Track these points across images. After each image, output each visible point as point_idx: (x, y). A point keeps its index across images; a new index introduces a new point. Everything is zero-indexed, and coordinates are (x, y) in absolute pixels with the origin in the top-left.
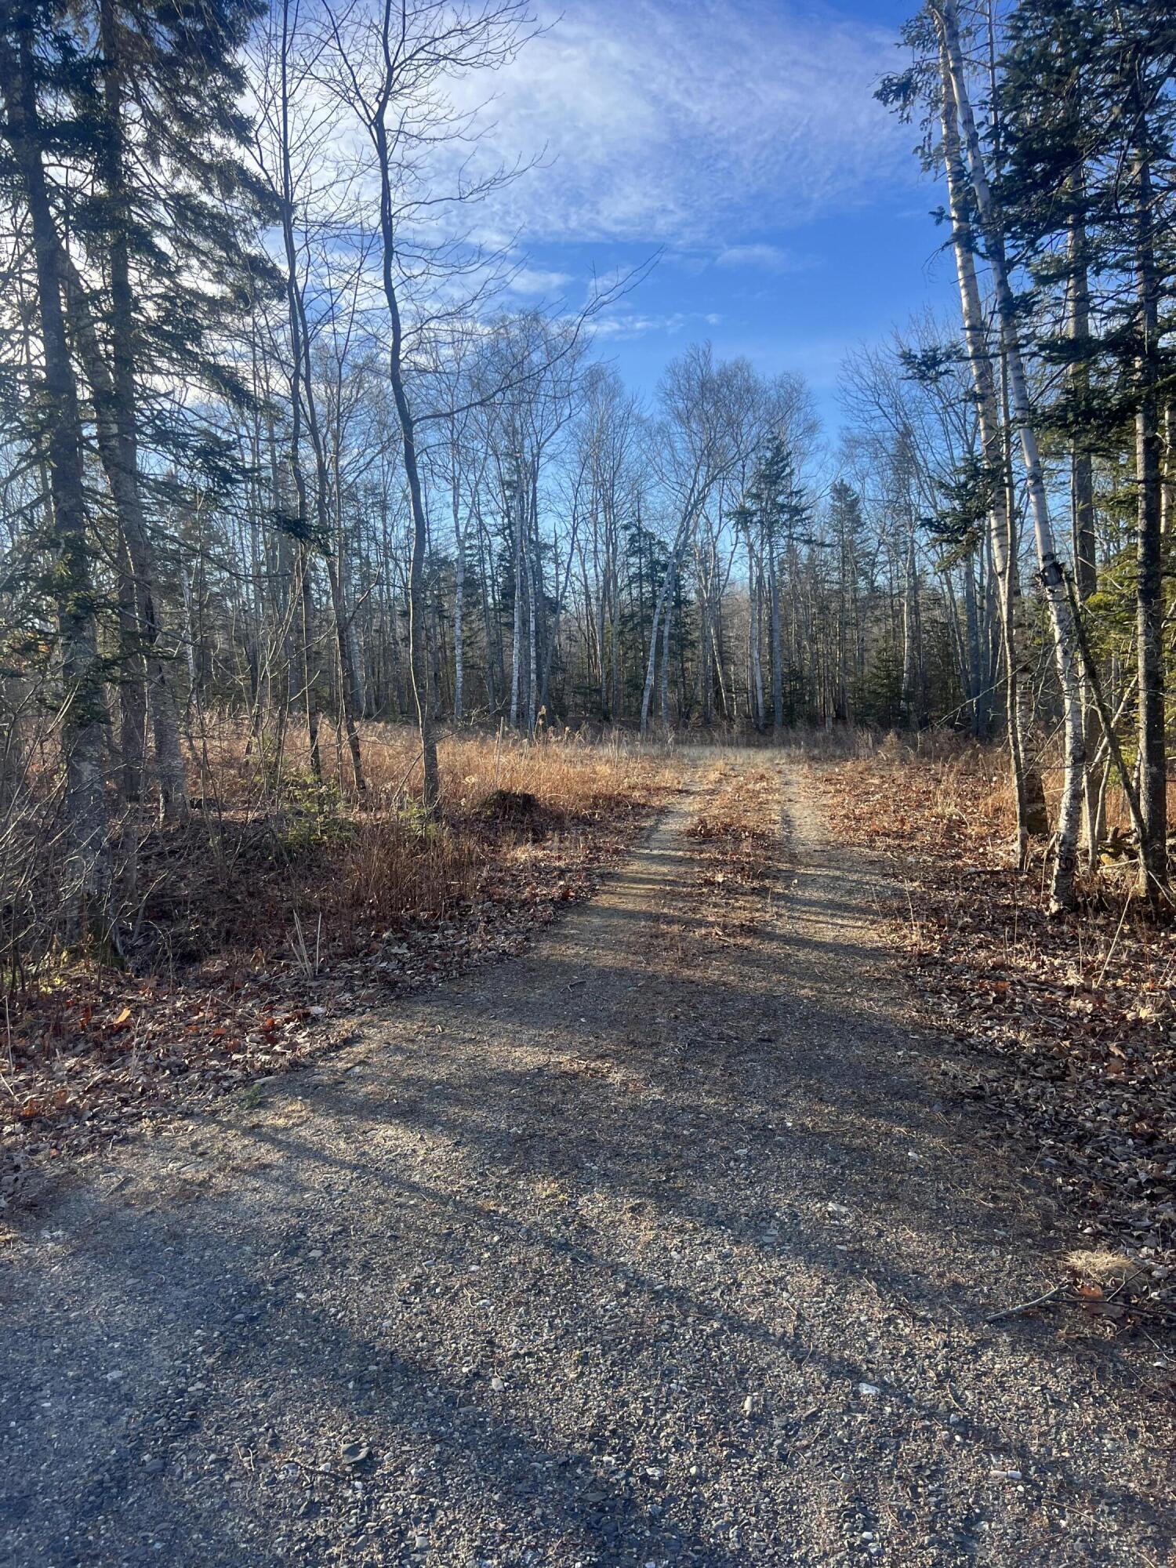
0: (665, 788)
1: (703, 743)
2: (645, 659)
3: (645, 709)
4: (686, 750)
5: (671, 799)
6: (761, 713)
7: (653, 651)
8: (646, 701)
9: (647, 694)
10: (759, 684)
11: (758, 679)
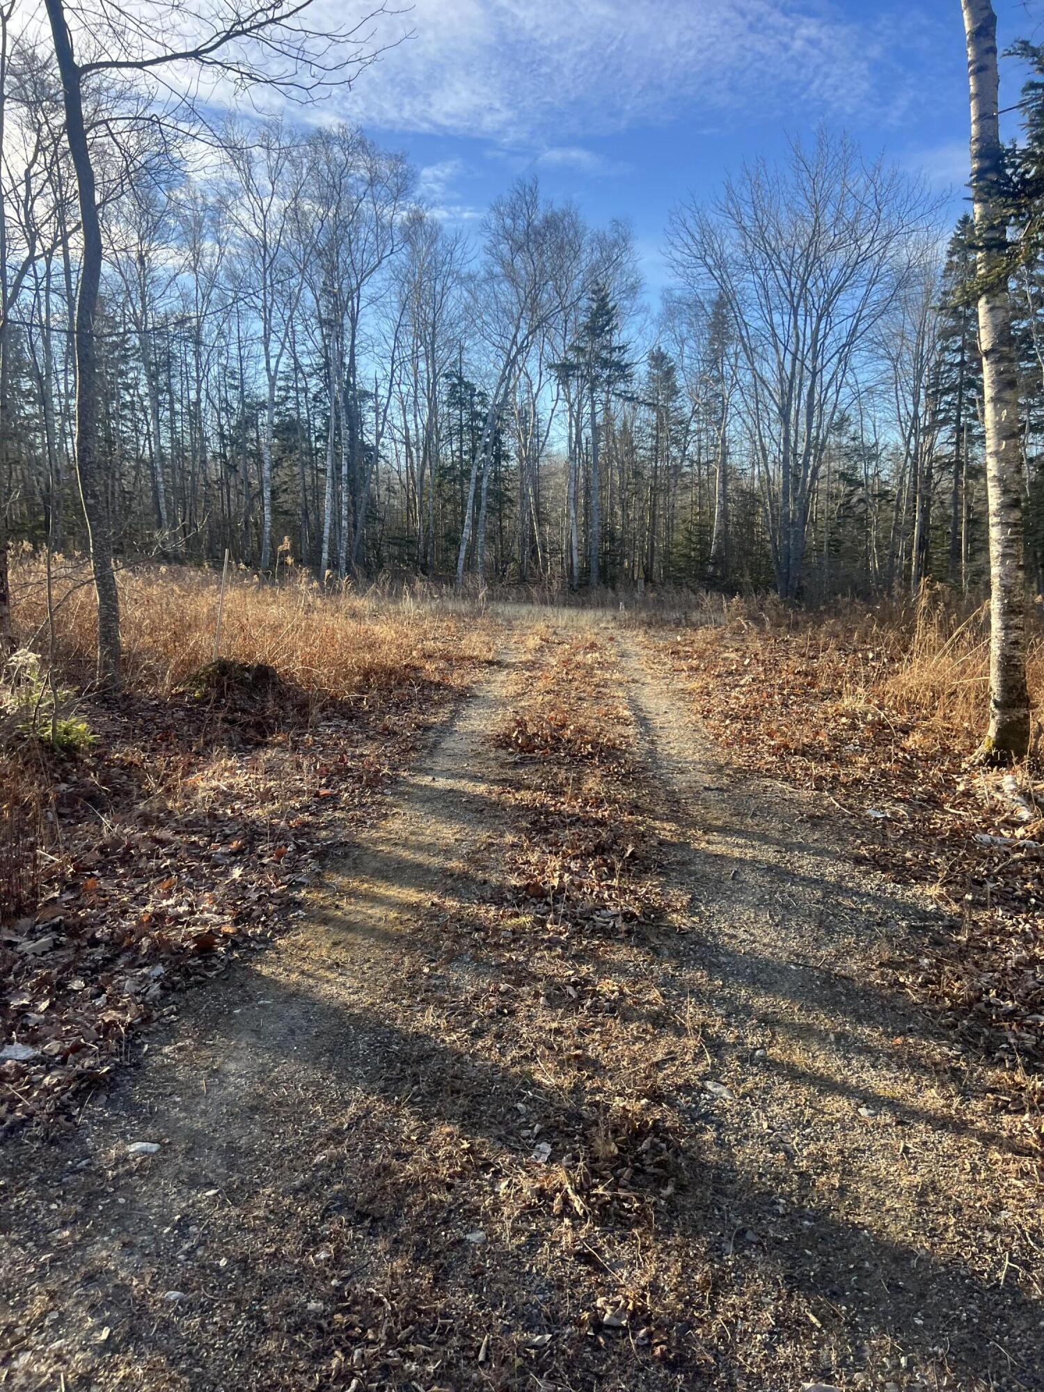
0: (470, 658)
1: (518, 601)
2: (463, 514)
3: (461, 564)
4: (500, 608)
5: (479, 675)
6: (576, 572)
7: (470, 503)
8: (462, 555)
9: (464, 548)
10: (575, 544)
11: (574, 539)
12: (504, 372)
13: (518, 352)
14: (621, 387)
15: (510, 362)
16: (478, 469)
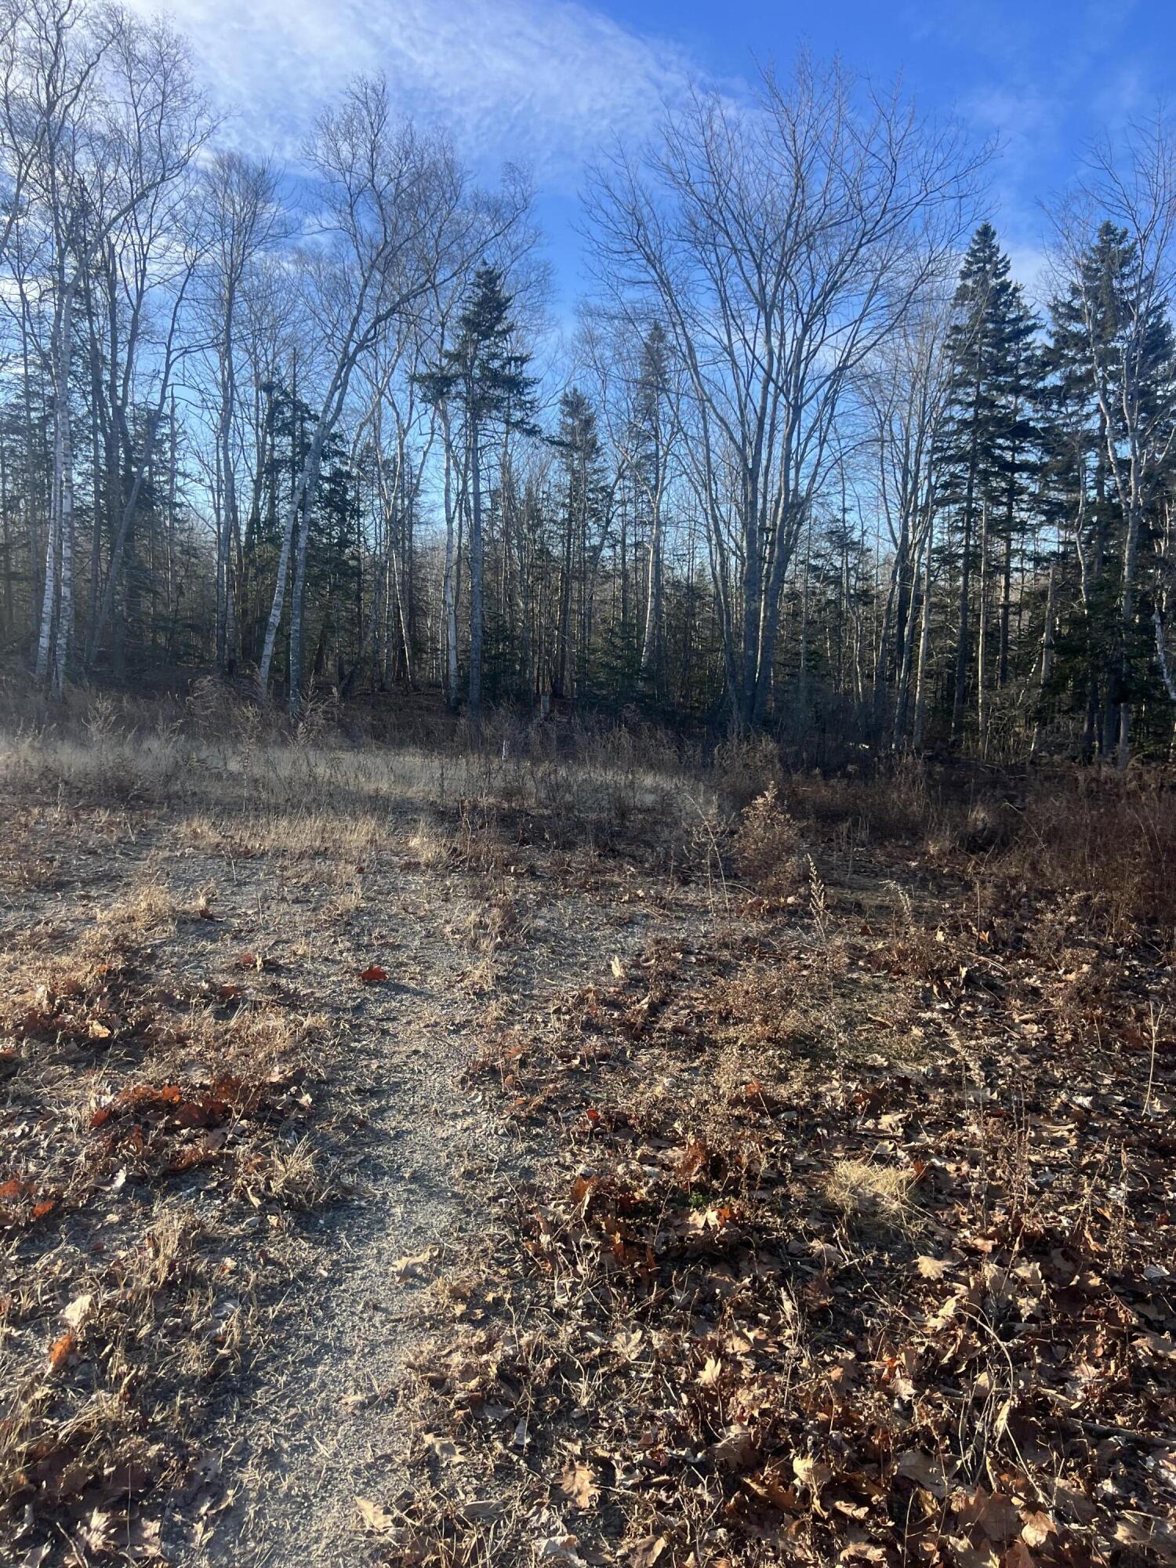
3: (265, 663)
6: (453, 682)
7: (282, 570)
8: (268, 650)
9: (270, 638)
10: (452, 642)
11: (451, 634)
12: (338, 377)
13: (360, 347)
14: (517, 415)
15: (348, 362)
16: (296, 519)
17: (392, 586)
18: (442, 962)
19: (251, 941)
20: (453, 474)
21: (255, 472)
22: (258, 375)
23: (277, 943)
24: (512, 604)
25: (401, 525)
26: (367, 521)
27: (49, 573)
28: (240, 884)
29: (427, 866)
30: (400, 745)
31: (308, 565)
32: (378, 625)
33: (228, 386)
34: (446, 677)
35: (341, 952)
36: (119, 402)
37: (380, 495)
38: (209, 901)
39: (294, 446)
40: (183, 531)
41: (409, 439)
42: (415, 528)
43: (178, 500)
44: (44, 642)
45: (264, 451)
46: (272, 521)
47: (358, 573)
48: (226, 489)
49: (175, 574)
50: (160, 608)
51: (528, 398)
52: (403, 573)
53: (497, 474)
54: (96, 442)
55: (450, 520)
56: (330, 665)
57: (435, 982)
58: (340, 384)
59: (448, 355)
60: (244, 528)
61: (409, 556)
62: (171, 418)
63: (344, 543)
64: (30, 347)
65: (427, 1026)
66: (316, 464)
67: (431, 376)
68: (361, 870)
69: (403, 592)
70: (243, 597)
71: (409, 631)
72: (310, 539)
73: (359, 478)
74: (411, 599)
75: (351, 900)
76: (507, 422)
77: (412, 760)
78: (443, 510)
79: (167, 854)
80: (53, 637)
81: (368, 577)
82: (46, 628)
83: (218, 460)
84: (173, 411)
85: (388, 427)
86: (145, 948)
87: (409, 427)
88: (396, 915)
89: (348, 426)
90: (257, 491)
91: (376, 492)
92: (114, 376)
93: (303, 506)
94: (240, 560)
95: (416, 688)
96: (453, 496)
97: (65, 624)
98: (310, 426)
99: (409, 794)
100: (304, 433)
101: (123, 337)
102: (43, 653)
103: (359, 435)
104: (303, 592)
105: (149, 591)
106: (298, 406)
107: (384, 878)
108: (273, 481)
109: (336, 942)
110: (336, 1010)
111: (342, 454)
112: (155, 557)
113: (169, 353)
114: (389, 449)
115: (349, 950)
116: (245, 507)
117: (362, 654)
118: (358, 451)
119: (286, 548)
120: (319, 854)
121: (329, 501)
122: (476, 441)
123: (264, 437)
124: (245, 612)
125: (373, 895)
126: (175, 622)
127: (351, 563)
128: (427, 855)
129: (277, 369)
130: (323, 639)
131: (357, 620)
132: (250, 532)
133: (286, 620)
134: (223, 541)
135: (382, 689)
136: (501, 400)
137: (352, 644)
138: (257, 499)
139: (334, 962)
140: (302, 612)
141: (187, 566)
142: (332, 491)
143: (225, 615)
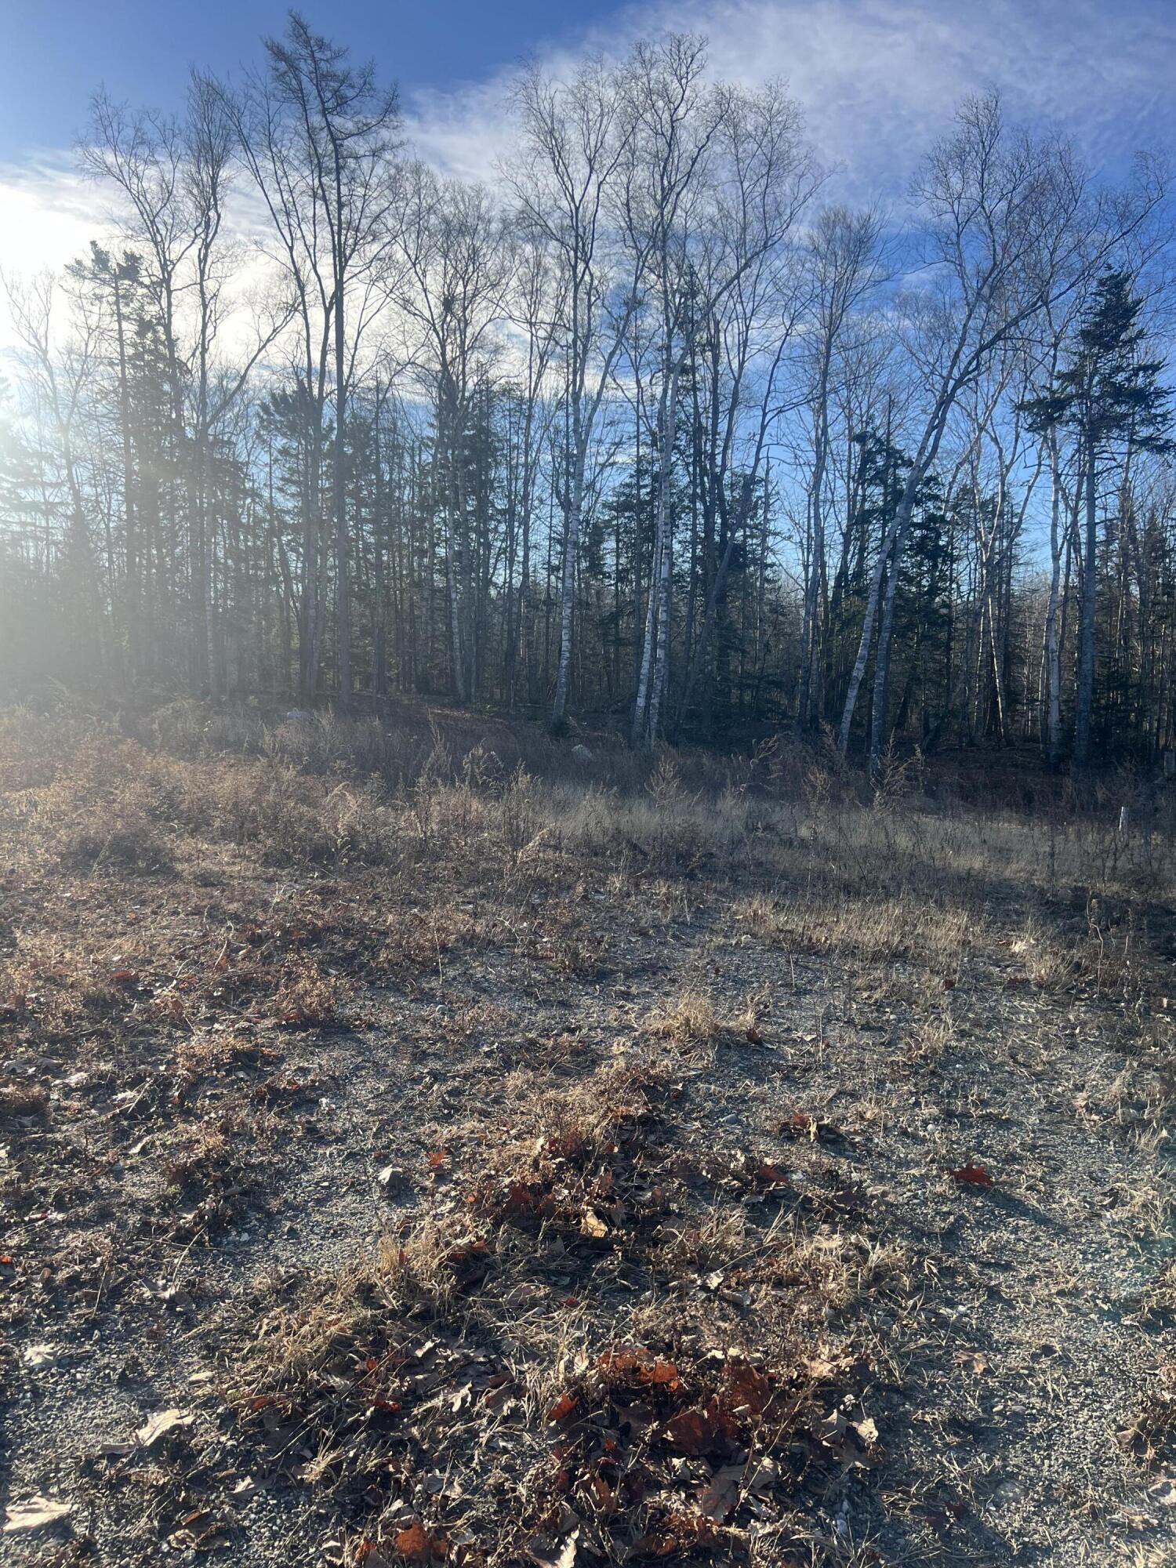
3: (847, 719)
6: (1055, 737)
7: (868, 622)
8: (850, 705)
9: (853, 693)
10: (1054, 691)
11: (1054, 682)
12: (935, 416)
13: (959, 383)
14: (1144, 432)
15: (945, 401)
16: (885, 568)
17: (986, 632)
18: (1077, 1165)
19: (806, 1086)
20: (1061, 506)
21: (844, 527)
22: (851, 428)
23: (840, 1094)
24: (1127, 647)
25: (998, 568)
26: (960, 567)
27: (648, 637)
28: (801, 992)
29: (1040, 986)
30: (992, 809)
31: (895, 616)
32: (969, 674)
33: (821, 443)
34: (1046, 728)
35: (925, 1123)
36: (718, 470)
37: (978, 536)
38: (760, 1017)
39: (885, 495)
40: (771, 591)
41: (1010, 476)
42: (1014, 569)
43: (769, 561)
44: (641, 702)
45: (855, 502)
46: (860, 573)
47: (949, 621)
48: (816, 547)
49: (763, 633)
50: (748, 667)
51: (1159, 411)
52: (998, 620)
53: (1113, 501)
54: (694, 510)
55: (1056, 558)
56: (914, 719)
57: (1068, 1202)
58: (937, 425)
59: (1061, 376)
60: (832, 583)
61: (1005, 600)
62: (766, 481)
63: (934, 591)
64: (642, 429)
65: (1061, 1293)
66: (908, 510)
67: (1040, 402)
68: (949, 985)
69: (997, 639)
70: (827, 652)
71: (1002, 681)
72: (898, 588)
73: (954, 523)
74: (1006, 646)
75: (939, 1035)
76: (1132, 441)
77: (1008, 828)
78: (1049, 547)
79: (721, 940)
80: (648, 697)
81: (959, 625)
82: (643, 688)
83: (809, 518)
84: (767, 473)
85: (988, 464)
86: (676, 1083)
87: (1012, 463)
88: (1002, 1064)
89: (942, 467)
90: (846, 545)
91: (972, 534)
92: (714, 446)
93: (892, 555)
94: (826, 615)
95: (1010, 743)
96: (1060, 531)
97: (658, 684)
98: (904, 473)
99: (1008, 873)
100: (897, 480)
101: (724, 407)
102: (639, 712)
103: (954, 477)
104: (889, 644)
105: (737, 650)
106: (892, 454)
107: (981, 999)
108: (864, 532)
109: (917, 1104)
110: (918, 1234)
111: (936, 498)
112: (745, 617)
113: (765, 415)
114: (988, 489)
115: (936, 1120)
116: (833, 561)
117: (950, 707)
118: (952, 495)
119: (873, 599)
120: (898, 956)
121: (920, 548)
122: (1092, 466)
123: (856, 490)
124: (829, 667)
125: (966, 1026)
126: (760, 679)
127: (944, 611)
128: (1039, 970)
129: (871, 418)
130: (908, 692)
131: (946, 671)
132: (838, 586)
133: (869, 673)
134: (810, 594)
135: (971, 744)
136: (1125, 416)
137: (939, 697)
138: (846, 551)
139: (915, 1137)
140: (887, 665)
141: (775, 624)
142: (924, 537)
143: (808, 670)
